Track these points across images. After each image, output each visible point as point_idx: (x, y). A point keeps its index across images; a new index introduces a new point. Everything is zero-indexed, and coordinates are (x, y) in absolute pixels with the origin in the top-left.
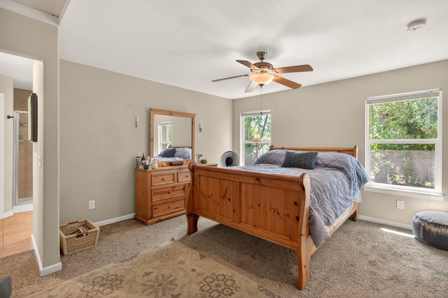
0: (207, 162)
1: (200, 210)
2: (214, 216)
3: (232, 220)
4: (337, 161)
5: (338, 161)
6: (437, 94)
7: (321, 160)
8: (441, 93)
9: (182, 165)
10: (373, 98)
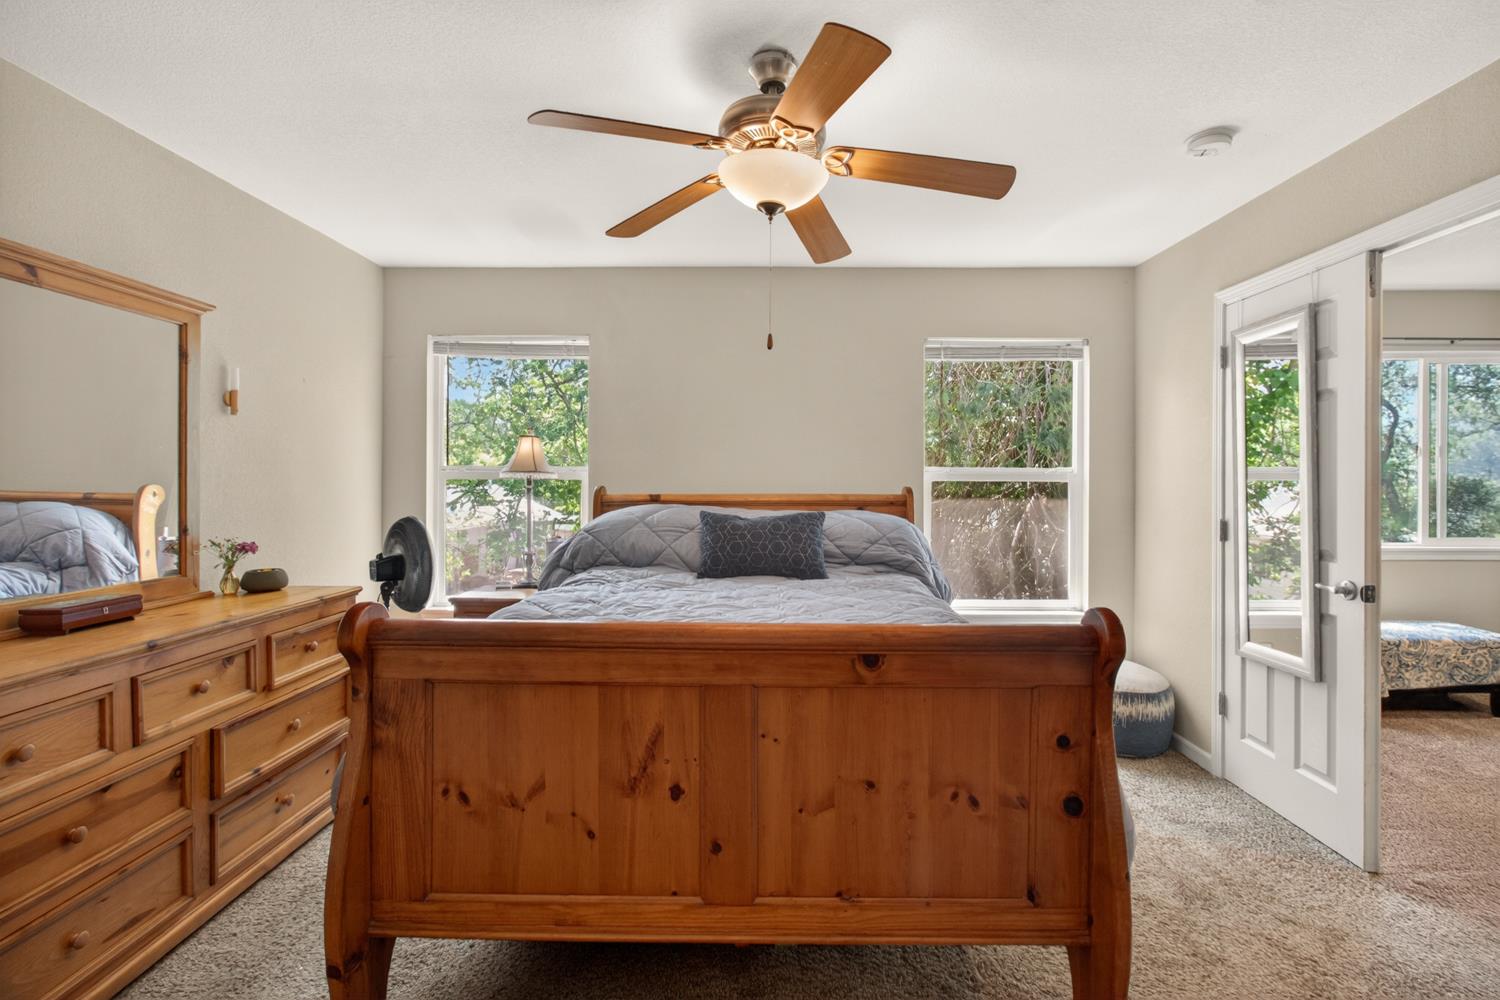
0: (284, 583)
1: (433, 901)
2: (562, 909)
3: (698, 900)
4: (885, 541)
5: (888, 539)
6: (1079, 354)
7: (831, 541)
8: (1086, 350)
9: (131, 618)
10: (942, 343)
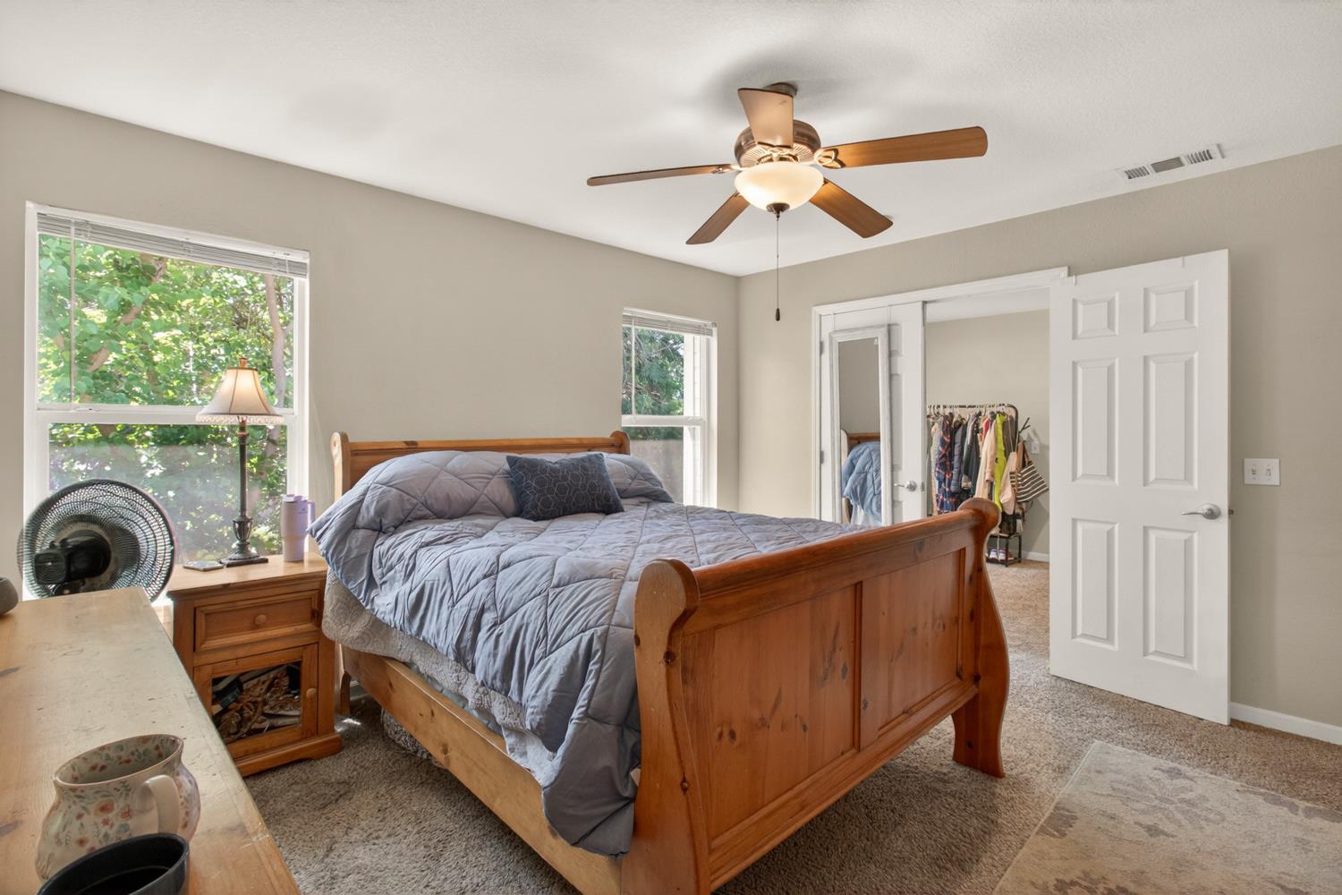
6: (710, 333)
8: (715, 330)
10: (632, 312)
